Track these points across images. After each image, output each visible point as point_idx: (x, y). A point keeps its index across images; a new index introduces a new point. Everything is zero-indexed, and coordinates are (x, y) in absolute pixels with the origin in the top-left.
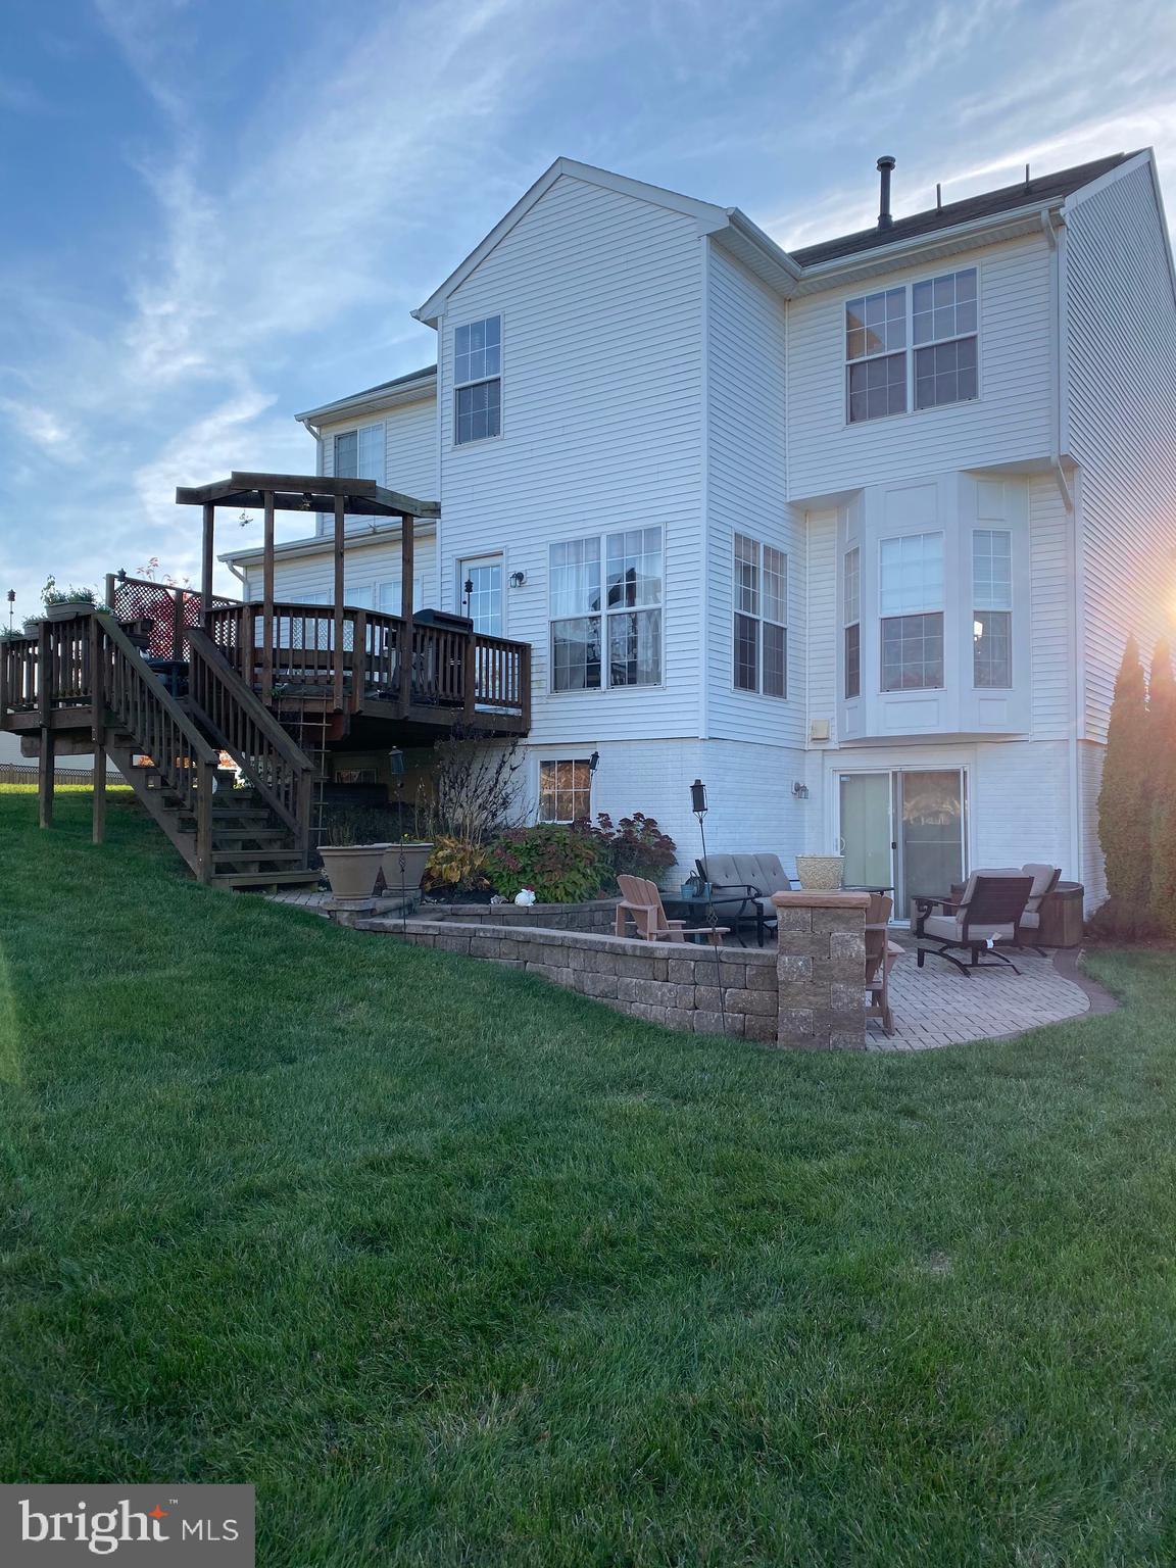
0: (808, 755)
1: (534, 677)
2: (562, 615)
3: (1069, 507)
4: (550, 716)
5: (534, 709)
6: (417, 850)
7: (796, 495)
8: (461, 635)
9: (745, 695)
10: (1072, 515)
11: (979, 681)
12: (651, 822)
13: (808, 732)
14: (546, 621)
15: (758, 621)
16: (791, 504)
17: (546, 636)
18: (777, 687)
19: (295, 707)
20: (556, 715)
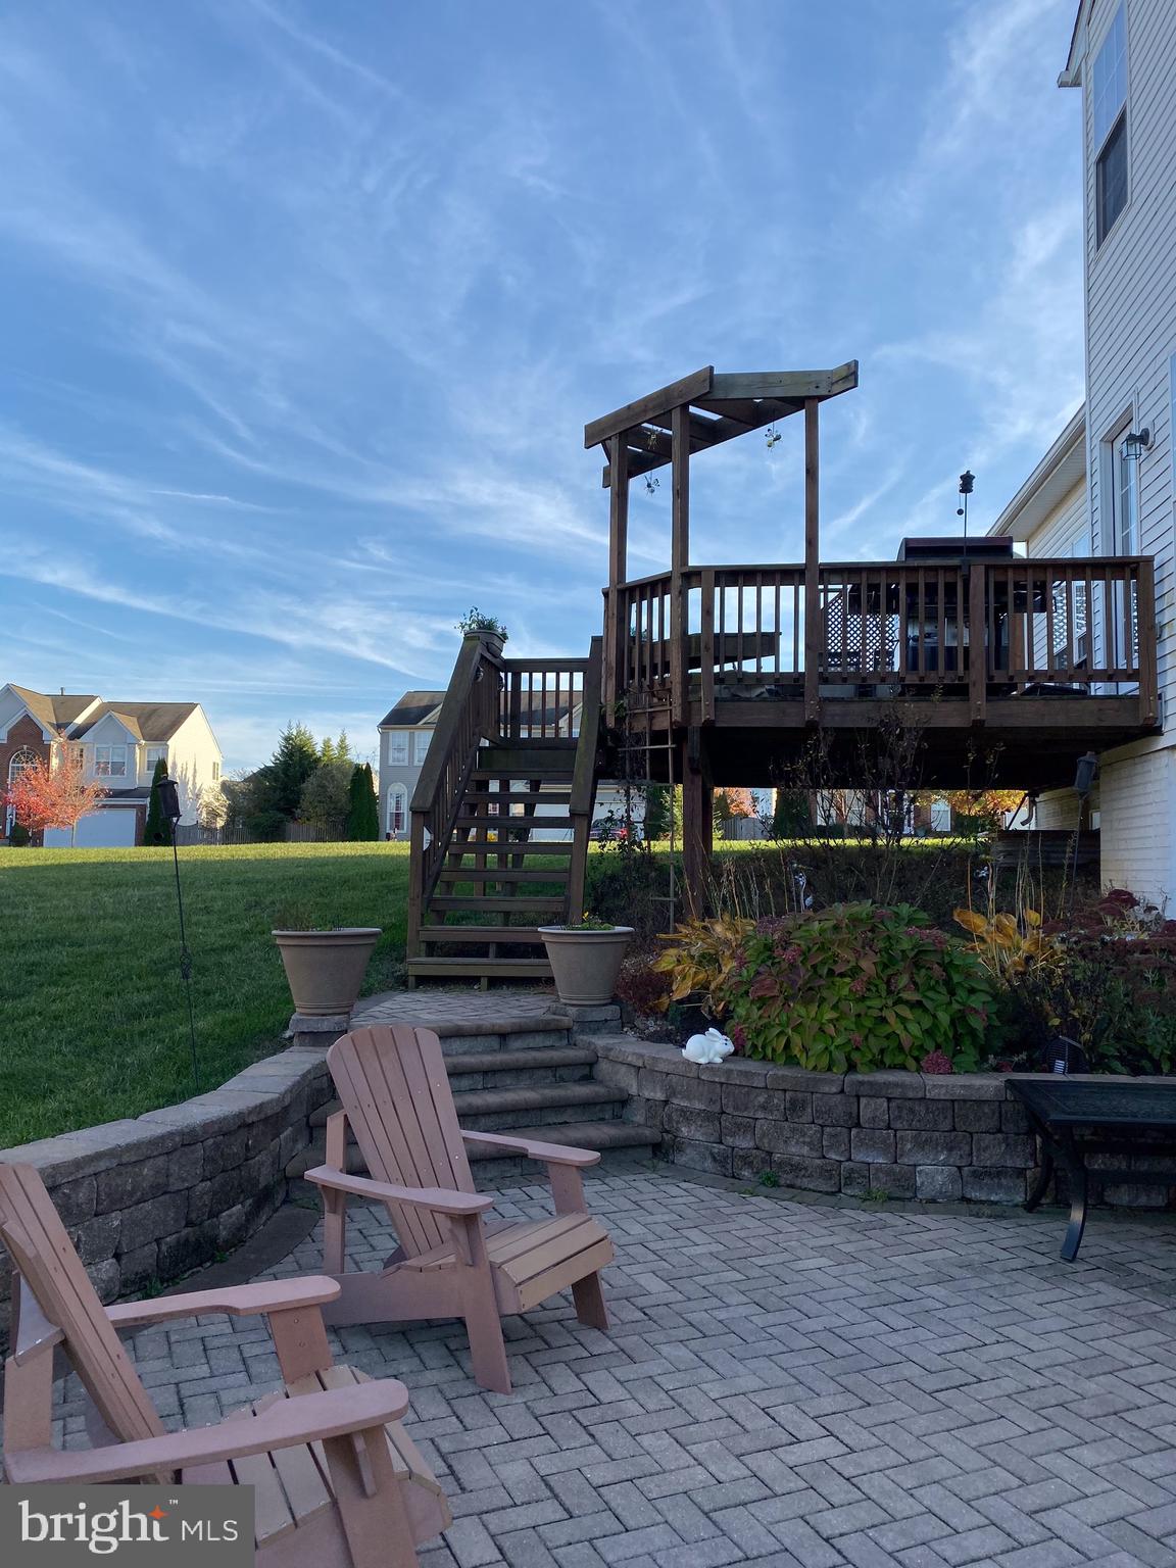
19: (644, 724)
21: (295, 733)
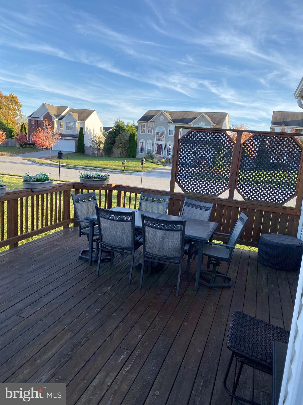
21: (118, 121)
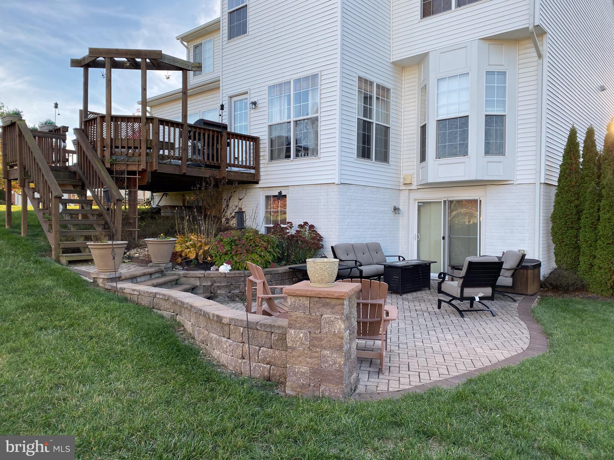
0: (401, 192)
1: (261, 154)
2: (274, 122)
3: (540, 56)
4: (269, 173)
5: (262, 170)
6: (169, 242)
7: (396, 57)
8: (218, 132)
9: (365, 162)
10: (541, 60)
11: (487, 152)
12: (312, 227)
13: (402, 180)
14: (266, 125)
15: (373, 123)
16: (393, 63)
17: (266, 133)
18: (384, 157)
19: (123, 168)
20: (273, 173)
